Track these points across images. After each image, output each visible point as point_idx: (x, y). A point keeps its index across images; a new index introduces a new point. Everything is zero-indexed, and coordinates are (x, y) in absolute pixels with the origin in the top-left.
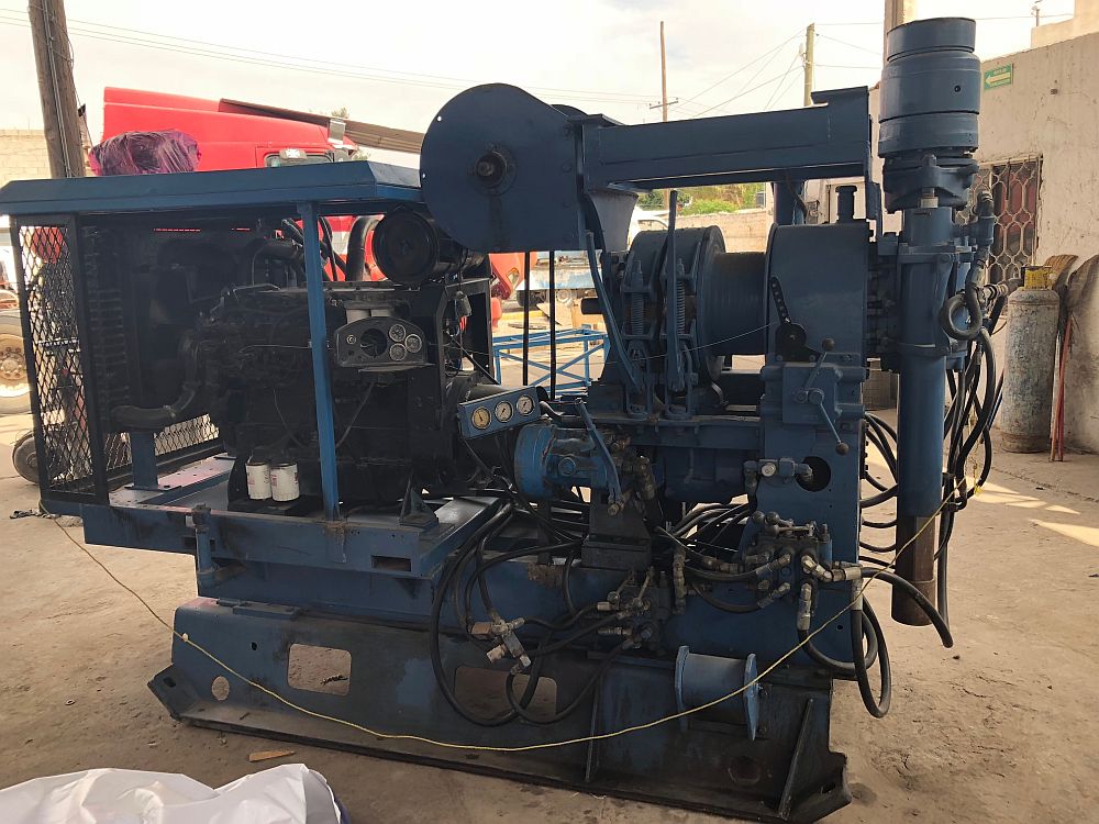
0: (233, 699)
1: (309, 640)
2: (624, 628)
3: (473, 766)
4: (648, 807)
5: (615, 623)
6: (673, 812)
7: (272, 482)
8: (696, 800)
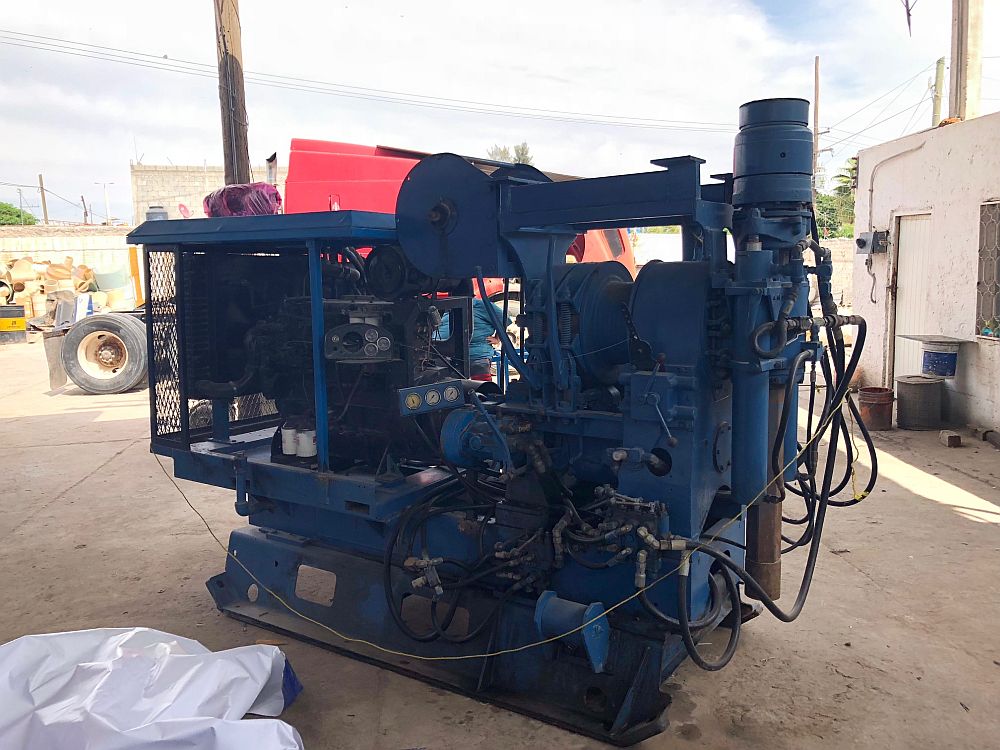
0: (258, 602)
1: (310, 562)
2: (515, 573)
3: (404, 670)
4: (516, 715)
5: (508, 569)
6: (532, 722)
7: (297, 441)
8: (552, 716)
